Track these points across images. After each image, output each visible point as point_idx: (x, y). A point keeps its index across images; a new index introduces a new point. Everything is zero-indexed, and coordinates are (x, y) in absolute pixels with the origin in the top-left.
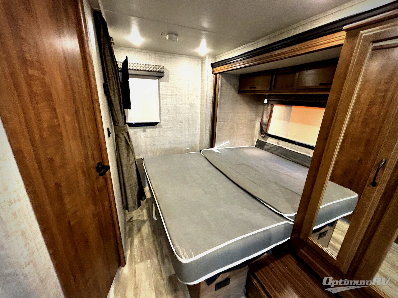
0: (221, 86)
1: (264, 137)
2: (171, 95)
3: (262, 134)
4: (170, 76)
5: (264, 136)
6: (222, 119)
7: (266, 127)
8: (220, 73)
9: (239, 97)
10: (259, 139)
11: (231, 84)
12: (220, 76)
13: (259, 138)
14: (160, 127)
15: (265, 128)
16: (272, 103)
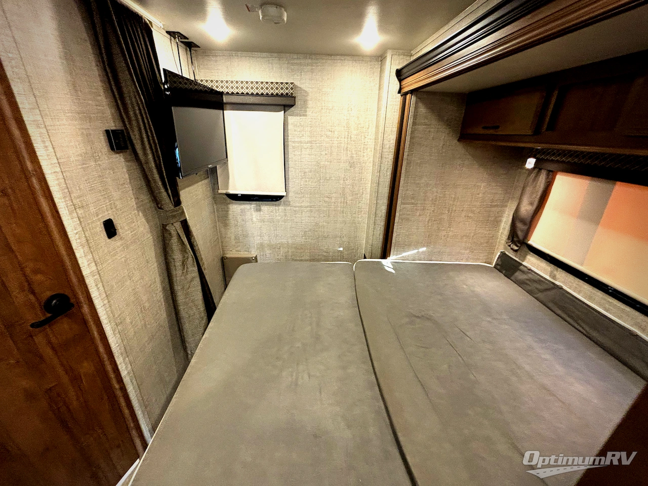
0: (414, 124)
1: (516, 251)
2: (311, 142)
3: (513, 242)
4: (310, 104)
5: (516, 248)
6: (413, 198)
7: (525, 228)
8: (412, 92)
9: (460, 149)
10: (507, 253)
11: (440, 117)
12: (414, 98)
13: (505, 248)
14: (288, 204)
15: (522, 231)
16: (552, 167)
